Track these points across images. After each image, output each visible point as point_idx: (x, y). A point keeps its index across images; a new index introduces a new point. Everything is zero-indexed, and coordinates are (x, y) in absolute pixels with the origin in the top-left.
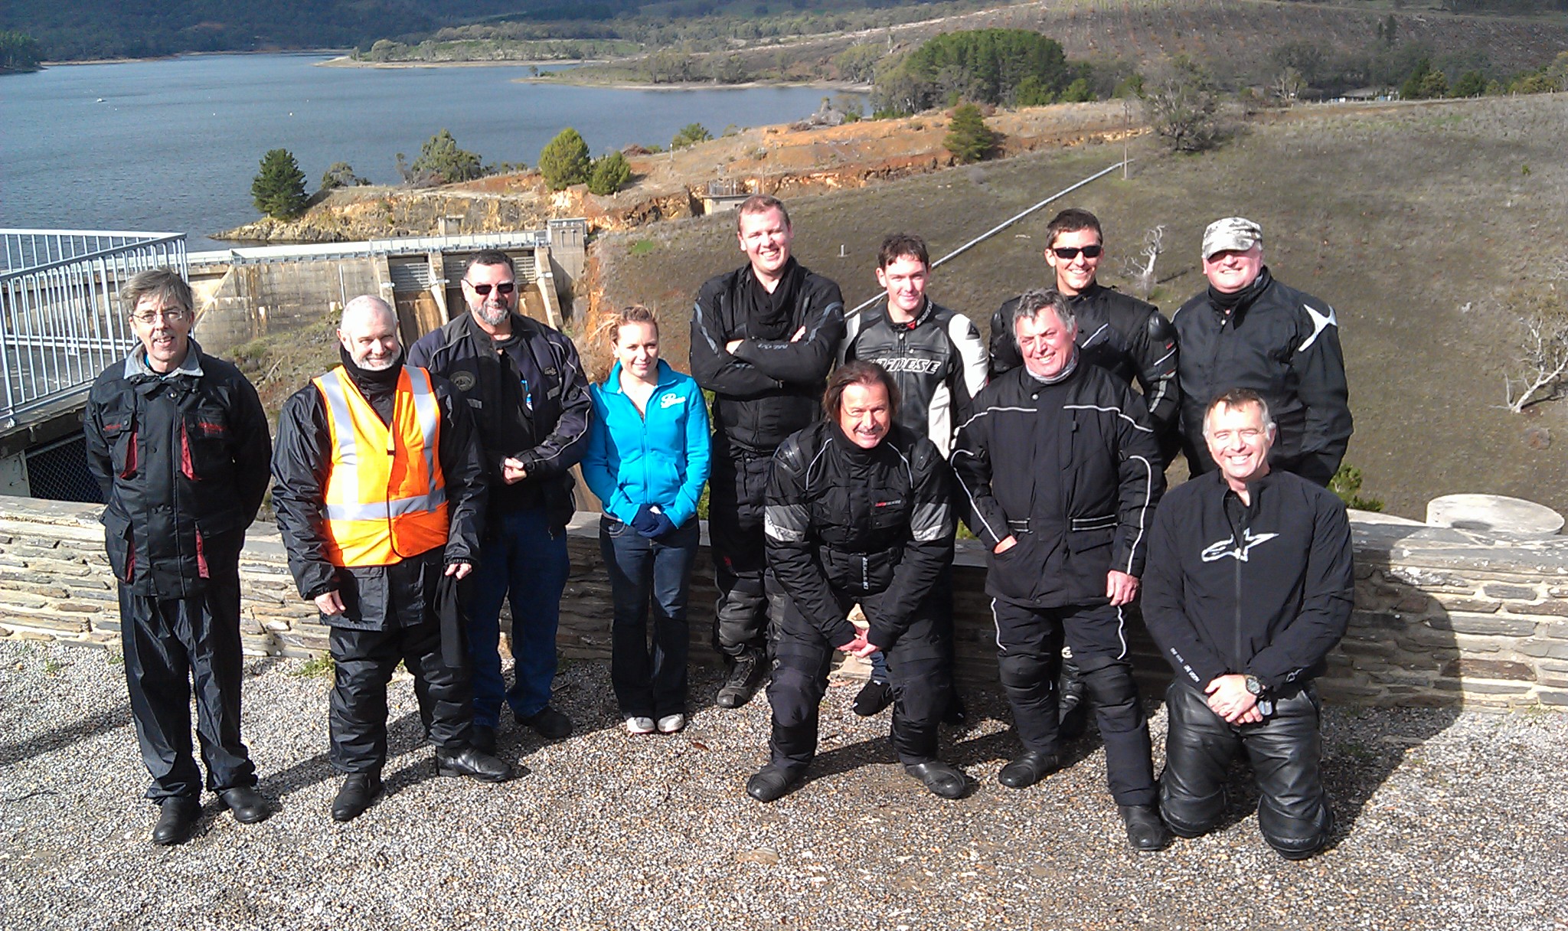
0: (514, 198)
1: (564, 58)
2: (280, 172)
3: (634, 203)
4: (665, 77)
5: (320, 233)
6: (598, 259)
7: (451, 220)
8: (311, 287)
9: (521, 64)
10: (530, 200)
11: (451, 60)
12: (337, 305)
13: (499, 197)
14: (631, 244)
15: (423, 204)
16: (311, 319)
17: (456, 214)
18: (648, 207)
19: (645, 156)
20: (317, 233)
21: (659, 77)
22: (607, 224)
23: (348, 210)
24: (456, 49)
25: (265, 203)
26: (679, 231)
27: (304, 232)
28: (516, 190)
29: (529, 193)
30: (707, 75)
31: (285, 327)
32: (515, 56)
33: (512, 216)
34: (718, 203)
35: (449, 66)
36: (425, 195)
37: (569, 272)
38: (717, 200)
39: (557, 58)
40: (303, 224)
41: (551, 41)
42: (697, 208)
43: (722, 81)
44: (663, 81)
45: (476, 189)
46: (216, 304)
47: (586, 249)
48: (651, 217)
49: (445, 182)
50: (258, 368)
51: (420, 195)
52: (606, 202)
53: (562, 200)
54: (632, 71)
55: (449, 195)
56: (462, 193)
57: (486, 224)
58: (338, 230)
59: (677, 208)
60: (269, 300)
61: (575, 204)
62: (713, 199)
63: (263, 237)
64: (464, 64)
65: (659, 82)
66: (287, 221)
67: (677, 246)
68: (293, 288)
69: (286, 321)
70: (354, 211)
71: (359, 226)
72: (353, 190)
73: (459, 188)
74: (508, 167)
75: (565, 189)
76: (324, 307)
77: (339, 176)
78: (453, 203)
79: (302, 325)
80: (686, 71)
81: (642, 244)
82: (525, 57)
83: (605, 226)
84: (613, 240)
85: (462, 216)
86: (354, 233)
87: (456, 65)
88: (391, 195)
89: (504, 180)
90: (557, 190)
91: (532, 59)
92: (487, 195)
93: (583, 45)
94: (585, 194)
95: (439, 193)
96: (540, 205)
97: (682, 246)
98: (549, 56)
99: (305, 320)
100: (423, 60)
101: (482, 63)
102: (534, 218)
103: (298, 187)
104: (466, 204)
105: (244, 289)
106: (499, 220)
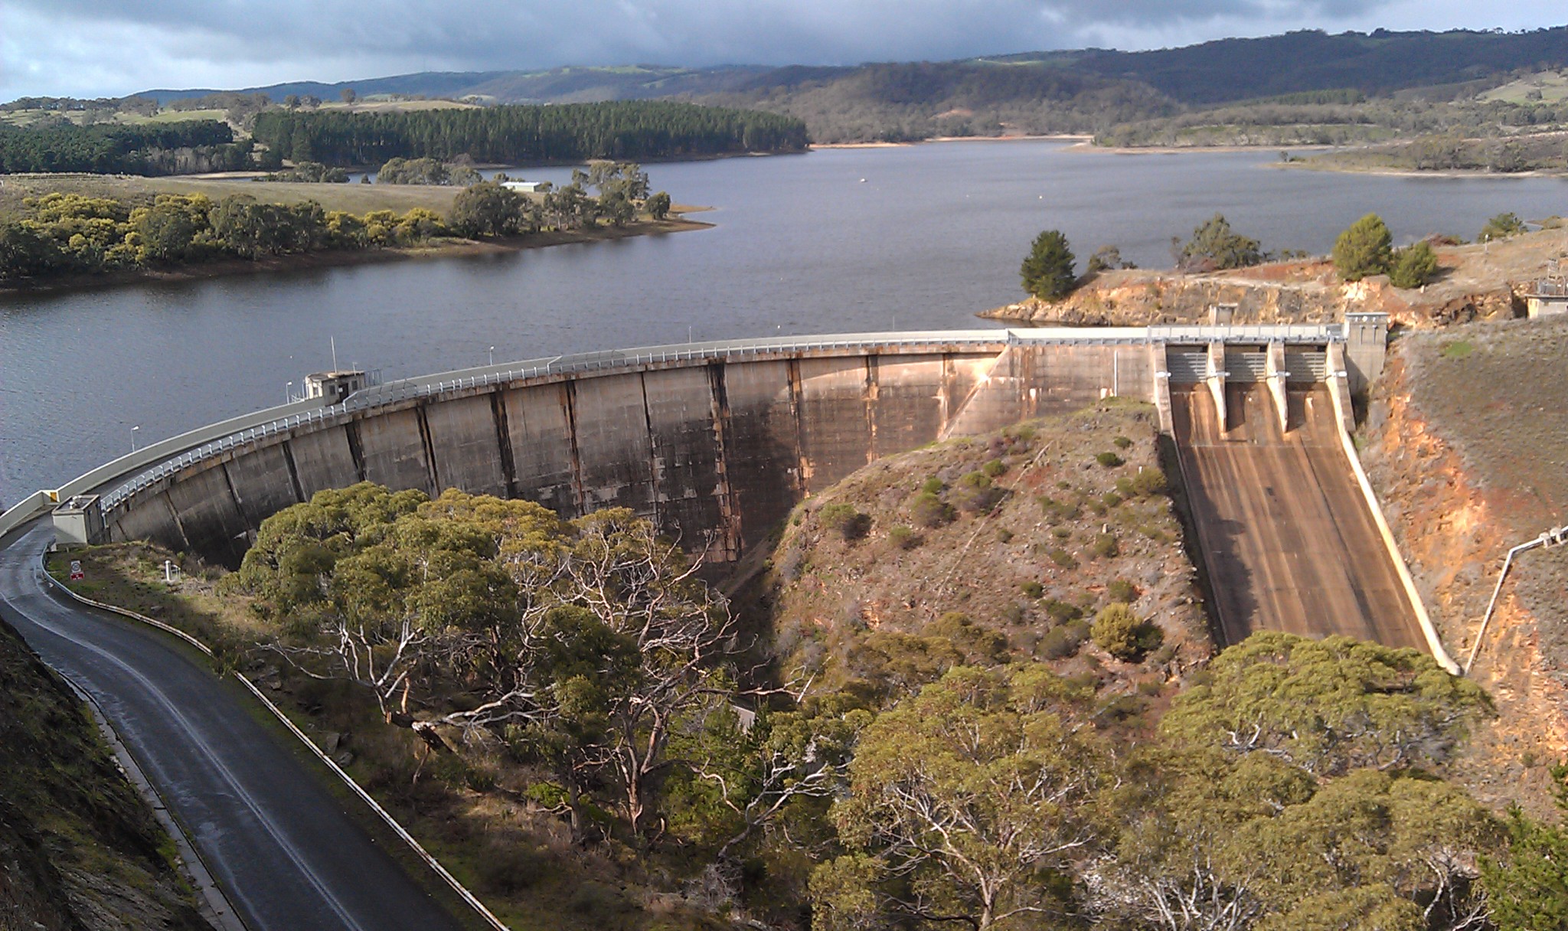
0: (1297, 288)
1: (1312, 144)
2: (1052, 253)
3: (1446, 298)
4: (1431, 163)
5: (1083, 316)
6: (1402, 359)
7: (1223, 308)
8: (1084, 372)
9: (1266, 149)
10: (1316, 291)
11: (1193, 146)
12: (1108, 393)
13: (1279, 285)
14: (1445, 345)
15: (1195, 291)
16: (1081, 404)
17: (1230, 301)
18: (1462, 304)
19: (1450, 247)
20: (1080, 315)
21: (1424, 163)
22: (1412, 322)
23: (1114, 293)
24: (1199, 133)
25: (1033, 283)
26: (1502, 334)
27: (1068, 314)
28: (1298, 279)
29: (1313, 283)
30: (1479, 162)
31: (1054, 411)
32: (1259, 141)
33: (1294, 307)
34: (1546, 304)
35: (1190, 151)
36: (1198, 281)
37: (1365, 372)
38: (1546, 300)
39: (1305, 143)
40: (1068, 306)
41: (1298, 126)
42: (1520, 309)
43: (1496, 169)
44: (1429, 168)
45: (1253, 276)
46: (990, 382)
47: (1387, 347)
48: (1464, 316)
49: (1219, 268)
50: (1026, 451)
51: (1192, 281)
52: (1411, 297)
53: (1356, 292)
54: (1393, 157)
55: (1224, 281)
56: (1238, 280)
57: (1263, 314)
58: (1102, 313)
59: (1496, 307)
60: (1041, 382)
61: (1371, 296)
62: (1540, 298)
63: (1026, 317)
64: (1206, 150)
65: (1424, 168)
66: (1052, 302)
67: (1502, 350)
68: (1066, 371)
69: (1055, 405)
70: (1120, 295)
71: (1125, 311)
72: (1120, 274)
73: (1234, 275)
74: (1288, 255)
75: (1359, 280)
76: (1094, 393)
77: (1107, 259)
78: (1227, 290)
79: (1072, 410)
80: (1455, 158)
81: (1456, 345)
82: (1270, 142)
83: (1409, 323)
84: (1422, 340)
85: (1235, 304)
86: (1118, 317)
87: (1197, 150)
88: (1161, 279)
89: (1284, 268)
90: (1350, 281)
91: (1277, 144)
92: (1265, 284)
93: (1333, 130)
94: (1384, 286)
95: (1213, 279)
96: (1328, 296)
97: (1507, 350)
98: (1296, 141)
99: (1074, 404)
100: (1164, 145)
101: (1224, 149)
102: (1320, 310)
103: (1067, 269)
104: (1242, 292)
105: (1017, 371)
106: (1277, 311)
